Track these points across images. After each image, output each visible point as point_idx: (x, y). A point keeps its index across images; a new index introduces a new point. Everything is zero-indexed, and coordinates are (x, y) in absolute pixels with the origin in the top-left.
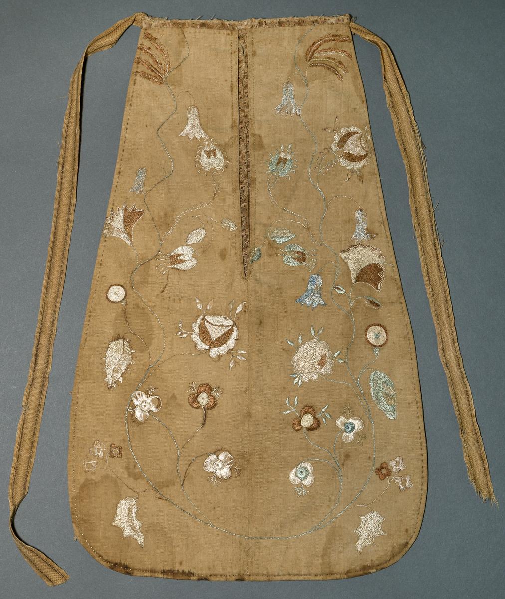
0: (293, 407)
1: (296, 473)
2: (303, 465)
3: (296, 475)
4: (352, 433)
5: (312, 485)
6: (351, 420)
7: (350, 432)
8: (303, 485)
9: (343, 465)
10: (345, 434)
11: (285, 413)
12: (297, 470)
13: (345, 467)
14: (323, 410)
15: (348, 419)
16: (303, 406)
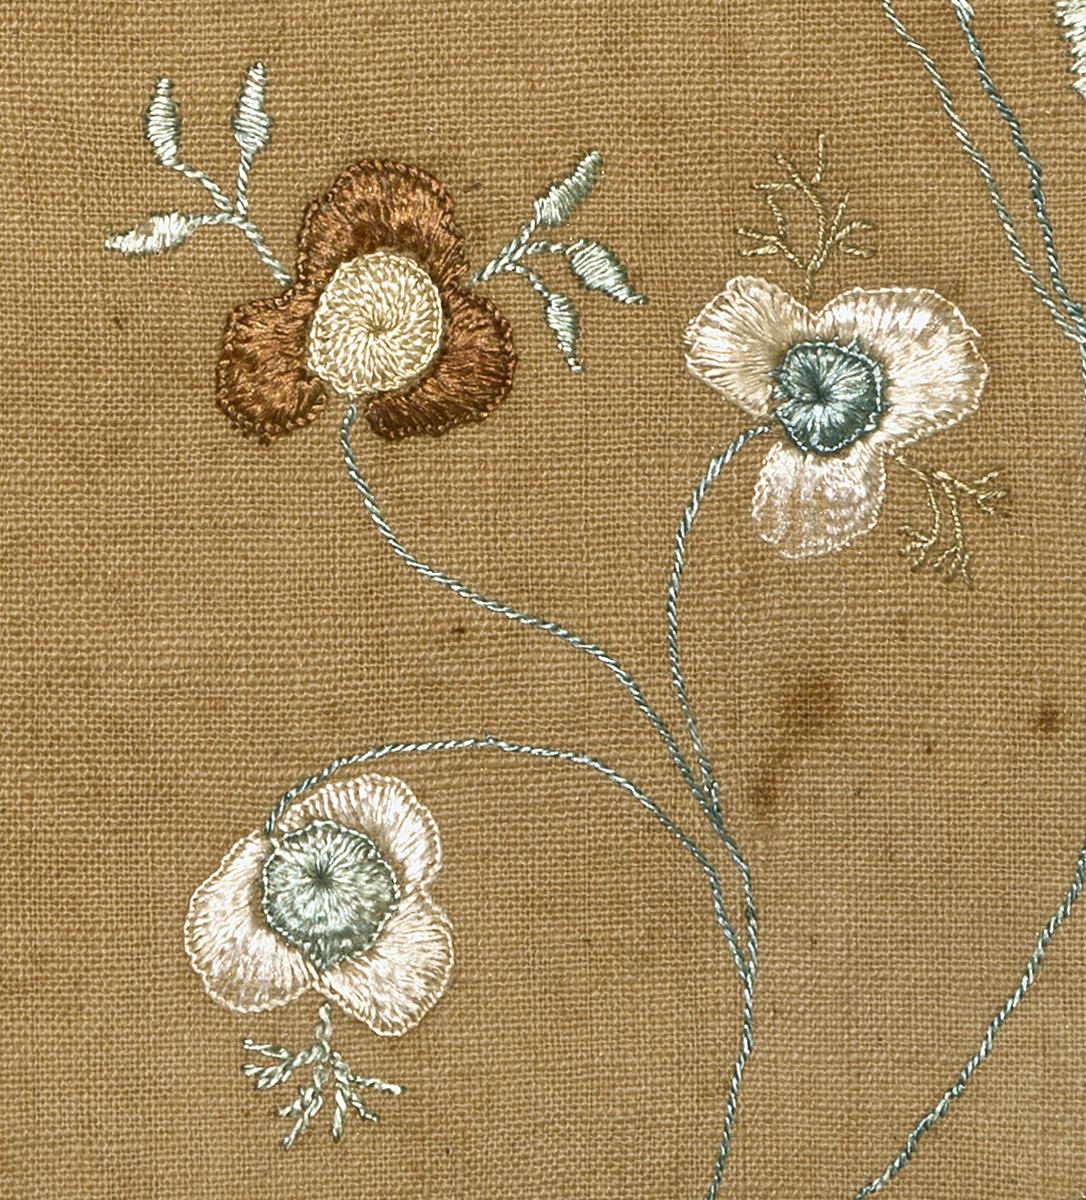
0: (223, 174)
1: (258, 886)
2: (333, 798)
3: (263, 910)
4: (860, 453)
5: (428, 1019)
6: (840, 314)
7: (836, 441)
8: (336, 1012)
9: (764, 796)
10: (781, 466)
11: (130, 243)
12: (268, 863)
13: (790, 819)
14: (549, 208)
15: (814, 300)
16: (321, 168)
